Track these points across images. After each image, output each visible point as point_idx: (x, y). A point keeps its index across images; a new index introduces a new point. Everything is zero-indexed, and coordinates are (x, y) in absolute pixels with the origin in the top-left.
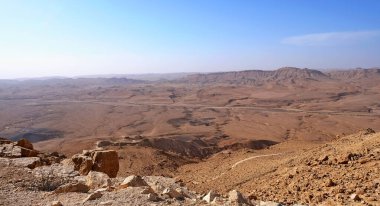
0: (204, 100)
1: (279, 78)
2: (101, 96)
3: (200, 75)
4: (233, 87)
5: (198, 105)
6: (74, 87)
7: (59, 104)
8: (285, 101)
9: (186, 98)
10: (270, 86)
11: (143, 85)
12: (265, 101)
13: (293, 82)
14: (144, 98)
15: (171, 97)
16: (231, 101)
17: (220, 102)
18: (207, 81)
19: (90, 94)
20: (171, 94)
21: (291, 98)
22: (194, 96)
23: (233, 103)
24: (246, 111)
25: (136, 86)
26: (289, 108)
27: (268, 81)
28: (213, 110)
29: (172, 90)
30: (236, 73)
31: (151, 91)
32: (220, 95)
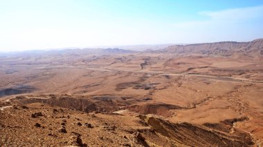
0: (168, 68)
1: (252, 49)
2: (90, 63)
3: (179, 46)
6: (77, 55)
7: (58, 68)
8: (239, 71)
9: (153, 66)
10: (236, 56)
11: (127, 55)
12: (220, 70)
14: (122, 64)
15: (142, 65)
16: (189, 69)
17: (180, 70)
19: (84, 61)
20: (143, 62)
22: (160, 64)
23: (191, 72)
24: (194, 79)
25: (121, 55)
26: (238, 78)
28: (167, 77)
29: (149, 59)
30: (211, 44)
31: (130, 60)
32: (184, 63)
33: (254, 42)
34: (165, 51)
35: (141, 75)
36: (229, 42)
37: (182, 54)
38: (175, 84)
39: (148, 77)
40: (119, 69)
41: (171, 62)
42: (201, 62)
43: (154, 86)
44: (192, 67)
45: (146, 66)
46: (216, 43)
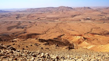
0: (29, 18)
1: (59, 10)
3: (32, 9)
4: (42, 13)
5: (26, 20)
8: (57, 18)
9: (22, 18)
10: (54, 13)
11: (7, 13)
12: (50, 18)
13: (62, 11)
14: (6, 18)
15: (17, 18)
16: (38, 18)
17: (34, 19)
18: (34, 11)
20: (17, 16)
21: (59, 17)
22: (25, 17)
23: (39, 19)
25: (4, 14)
26: (57, 21)
27: (55, 11)
28: (30, 22)
29: (19, 15)
30: (44, 8)
31: (10, 16)
32: (36, 16)
33: (59, 7)
34: (25, 11)
35: (18, 23)
36: (51, 7)
37: (33, 12)
38: (34, 25)
39: (21, 23)
40: (5, 20)
41: (30, 16)
42: (42, 15)
43: (25, 26)
44: (39, 17)
45: (19, 18)
46: (46, 8)
